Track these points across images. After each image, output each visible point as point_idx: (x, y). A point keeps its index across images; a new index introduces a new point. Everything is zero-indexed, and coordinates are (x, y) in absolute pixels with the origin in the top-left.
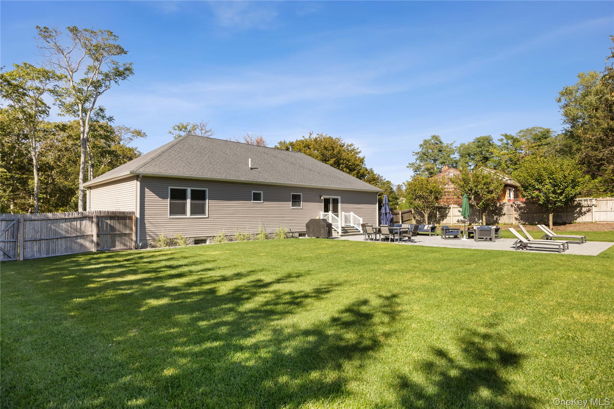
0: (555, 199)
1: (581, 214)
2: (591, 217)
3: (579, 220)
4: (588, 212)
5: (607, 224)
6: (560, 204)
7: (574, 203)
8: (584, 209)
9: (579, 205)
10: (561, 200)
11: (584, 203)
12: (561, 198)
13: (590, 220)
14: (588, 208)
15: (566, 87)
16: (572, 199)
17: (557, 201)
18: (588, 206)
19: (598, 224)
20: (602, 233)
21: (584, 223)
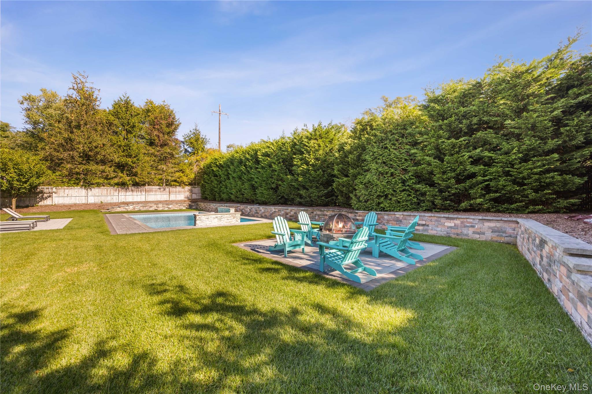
0: (20, 187)
1: (42, 199)
2: (51, 201)
3: (41, 203)
4: (49, 197)
5: (64, 206)
6: (24, 190)
7: (36, 190)
8: (45, 195)
9: (42, 192)
10: (25, 187)
11: (45, 191)
12: (25, 185)
13: (51, 203)
14: (49, 194)
15: (29, 94)
16: (36, 187)
17: (21, 188)
18: (49, 193)
19: (57, 206)
20: (60, 213)
21: (46, 206)
